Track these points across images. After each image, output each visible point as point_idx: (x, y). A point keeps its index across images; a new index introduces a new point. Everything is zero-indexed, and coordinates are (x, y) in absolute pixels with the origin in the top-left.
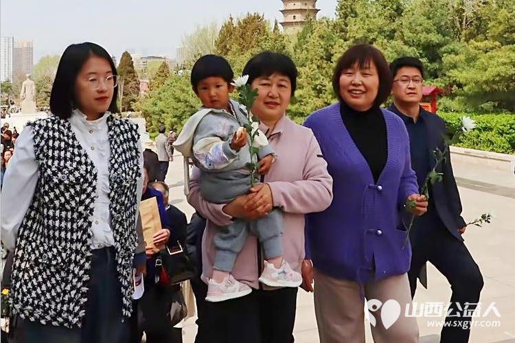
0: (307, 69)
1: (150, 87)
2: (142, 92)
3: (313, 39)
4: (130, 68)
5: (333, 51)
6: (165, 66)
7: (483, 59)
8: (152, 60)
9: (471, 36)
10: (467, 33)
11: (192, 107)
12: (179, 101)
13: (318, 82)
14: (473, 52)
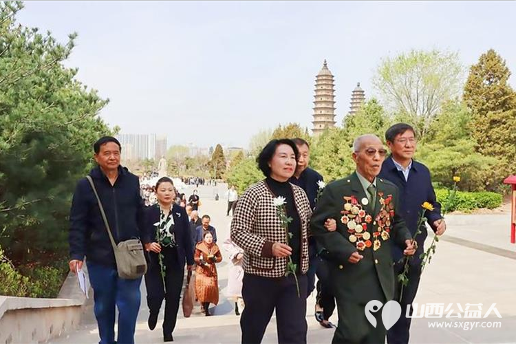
0: (323, 157)
1: (231, 165)
2: (227, 168)
3: (328, 139)
4: (220, 154)
5: (339, 148)
6: (241, 153)
7: (432, 155)
8: (233, 150)
9: (428, 141)
10: (425, 138)
11: (255, 178)
12: (248, 174)
13: (329, 166)
14: (426, 150)
